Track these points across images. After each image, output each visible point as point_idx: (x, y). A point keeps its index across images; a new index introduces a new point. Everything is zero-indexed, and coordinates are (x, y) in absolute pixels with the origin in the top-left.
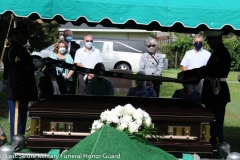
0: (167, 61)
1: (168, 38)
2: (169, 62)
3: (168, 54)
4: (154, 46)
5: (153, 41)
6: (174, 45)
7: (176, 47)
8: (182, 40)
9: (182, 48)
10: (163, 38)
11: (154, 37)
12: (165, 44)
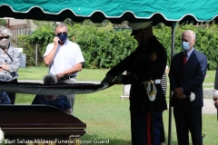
0: (24, 57)
1: (26, 26)
2: (28, 58)
3: (25, 48)
4: (7, 37)
5: (6, 32)
6: (33, 36)
7: (36, 39)
8: (44, 29)
9: (43, 40)
10: (19, 27)
11: (7, 25)
12: (21, 34)
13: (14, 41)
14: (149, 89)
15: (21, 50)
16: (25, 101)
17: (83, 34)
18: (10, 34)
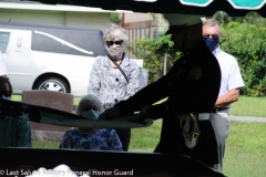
0: (145, 73)
2: (151, 76)
6: (160, 41)
13: (129, 48)
14: (187, 127)
15: (140, 62)
16: (145, 146)
17: (244, 39)
18: (125, 38)
